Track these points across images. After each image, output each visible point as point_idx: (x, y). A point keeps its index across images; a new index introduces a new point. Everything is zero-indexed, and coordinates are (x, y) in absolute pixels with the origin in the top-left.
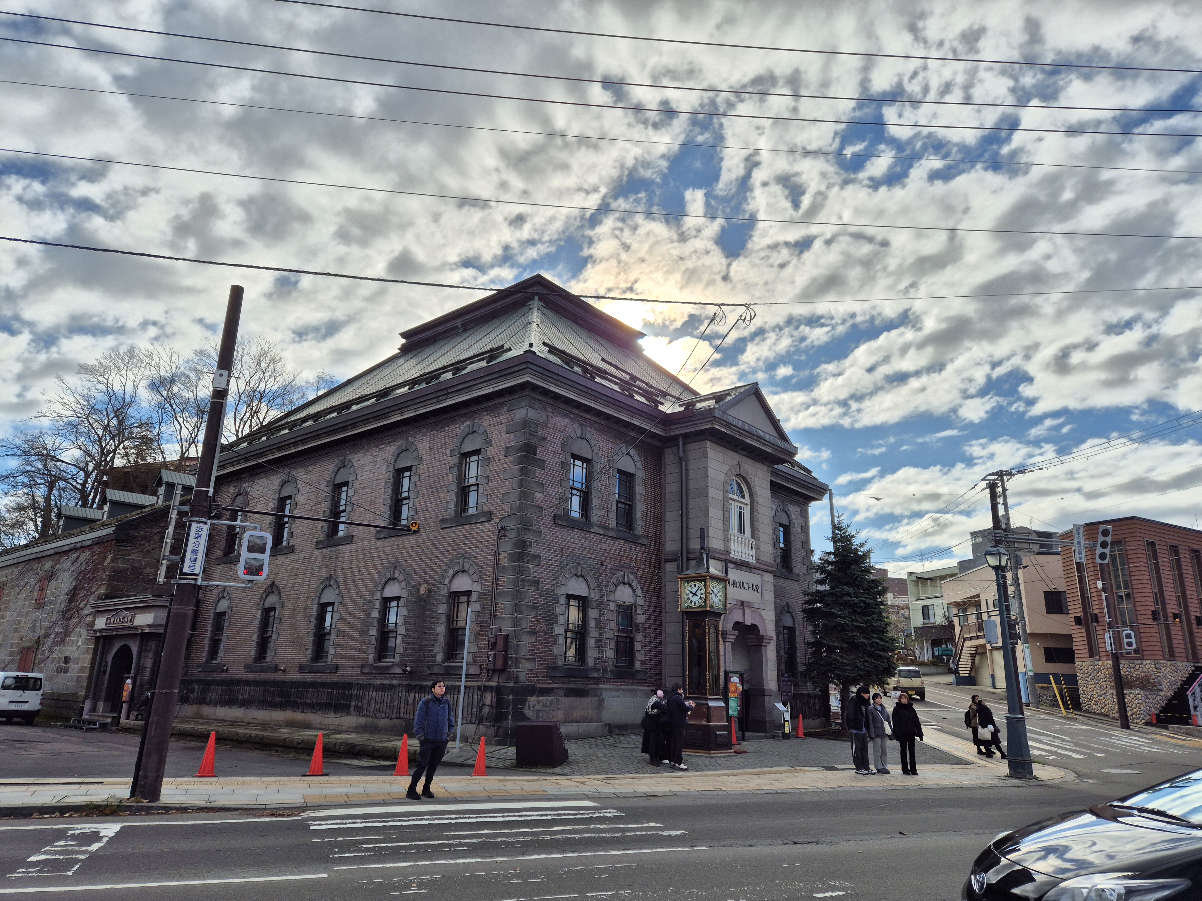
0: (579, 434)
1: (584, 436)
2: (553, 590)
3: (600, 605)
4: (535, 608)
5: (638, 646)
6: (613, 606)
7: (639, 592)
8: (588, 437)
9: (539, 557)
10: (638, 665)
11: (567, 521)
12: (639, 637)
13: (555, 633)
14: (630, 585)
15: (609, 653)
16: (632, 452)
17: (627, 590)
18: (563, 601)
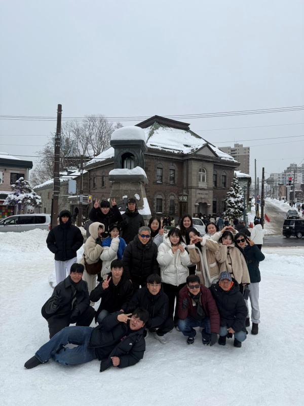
1: (160, 163)
3: (165, 200)
5: (176, 208)
6: (169, 200)
7: (176, 197)
10: (176, 212)
12: (176, 206)
15: (168, 210)
16: (174, 164)
17: (173, 196)
18: (156, 200)
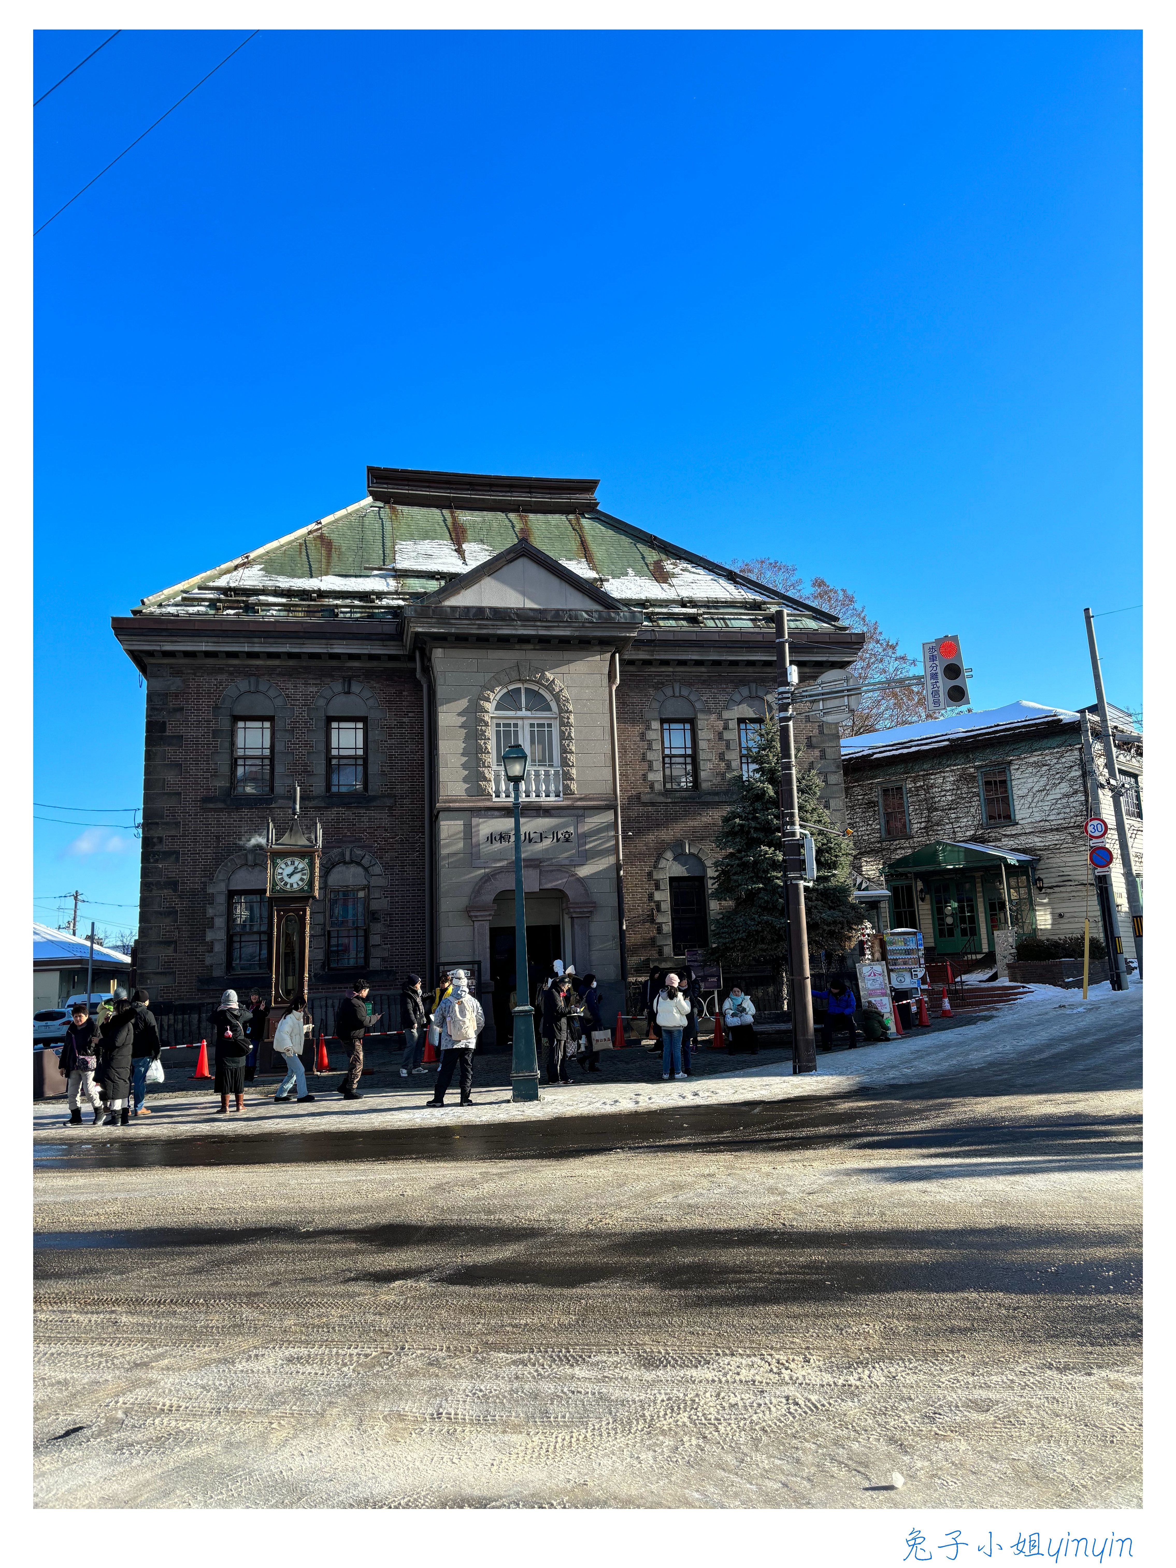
0: (247, 689)
1: (252, 689)
2: (204, 889)
4: (171, 913)
5: (376, 940)
7: (377, 869)
8: (262, 688)
9: (177, 853)
10: (375, 964)
11: (224, 801)
13: (208, 939)
14: (359, 864)
16: (356, 688)
17: (354, 870)
18: (221, 899)
